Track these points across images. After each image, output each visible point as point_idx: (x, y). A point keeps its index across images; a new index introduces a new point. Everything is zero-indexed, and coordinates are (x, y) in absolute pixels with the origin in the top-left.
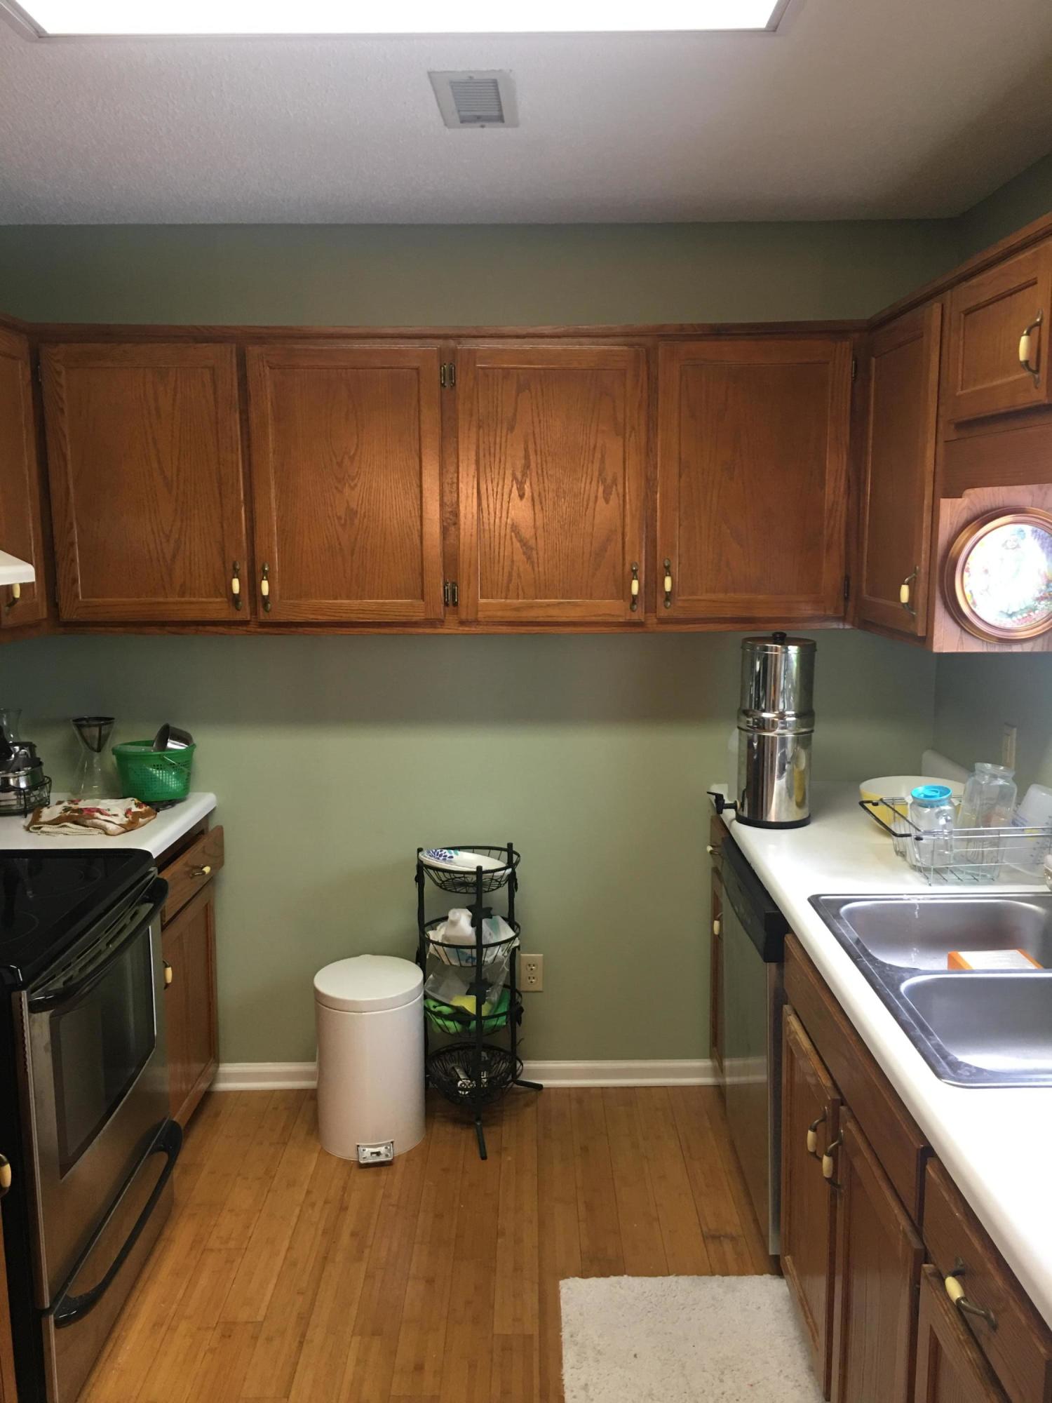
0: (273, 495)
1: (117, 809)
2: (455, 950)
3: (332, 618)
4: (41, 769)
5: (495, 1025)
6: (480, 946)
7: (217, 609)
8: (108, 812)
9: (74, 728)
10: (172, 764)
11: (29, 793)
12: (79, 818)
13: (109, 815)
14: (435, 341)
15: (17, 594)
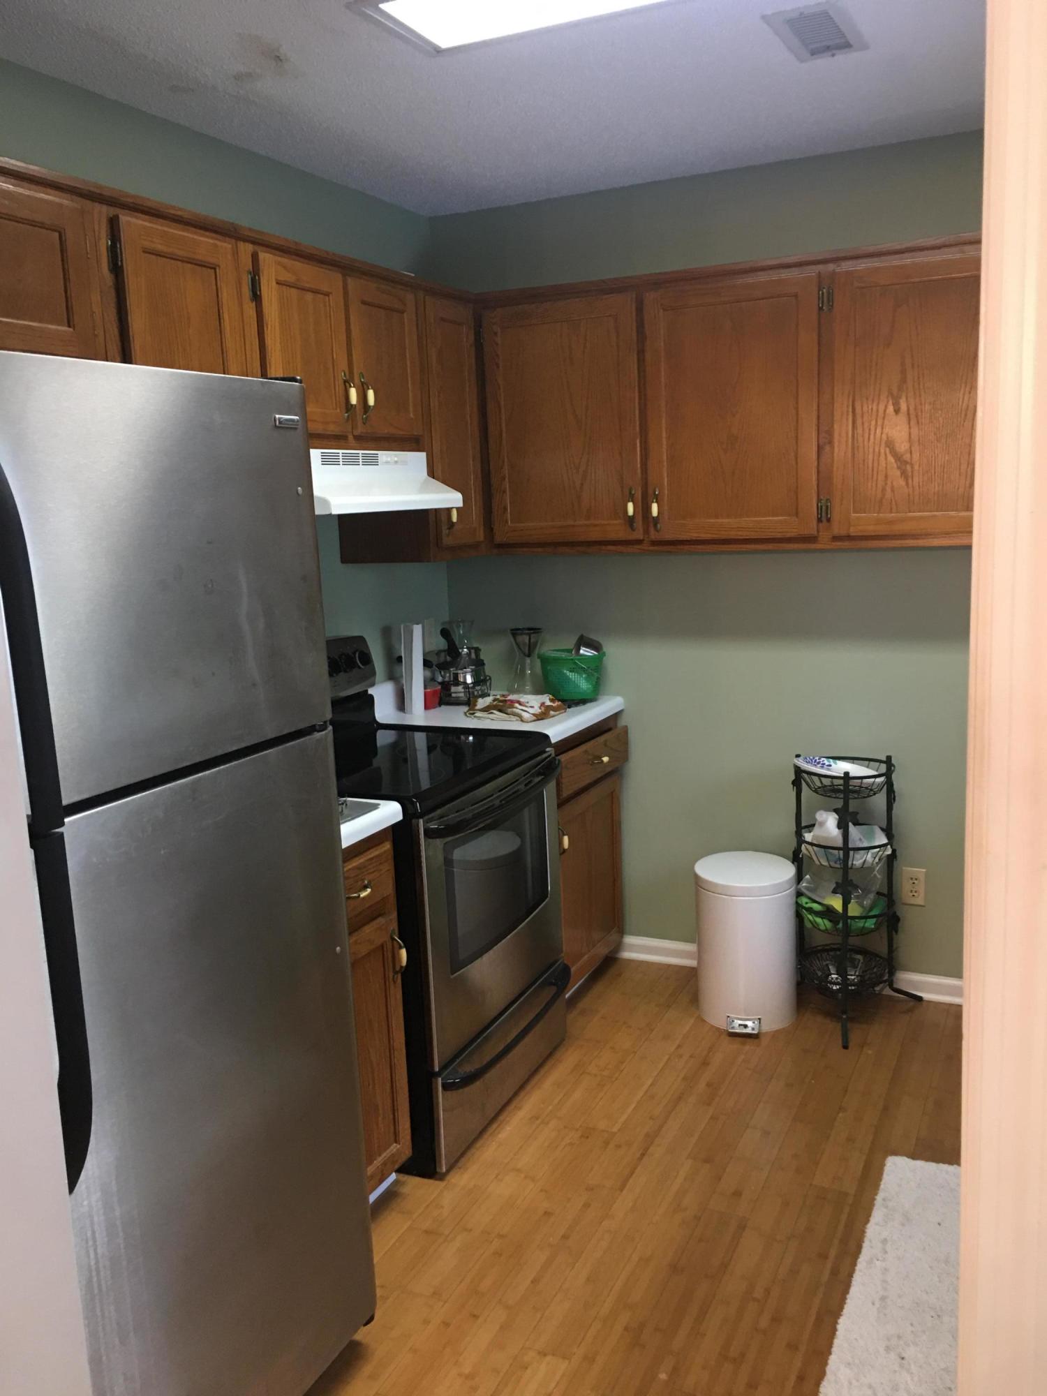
0: (664, 425)
1: (534, 702)
2: (823, 850)
3: (715, 536)
4: (484, 669)
5: (863, 927)
6: (846, 849)
7: (617, 531)
8: (527, 704)
9: (511, 636)
10: (582, 668)
11: (473, 687)
12: (503, 706)
13: (527, 707)
14: (813, 267)
15: (454, 518)
